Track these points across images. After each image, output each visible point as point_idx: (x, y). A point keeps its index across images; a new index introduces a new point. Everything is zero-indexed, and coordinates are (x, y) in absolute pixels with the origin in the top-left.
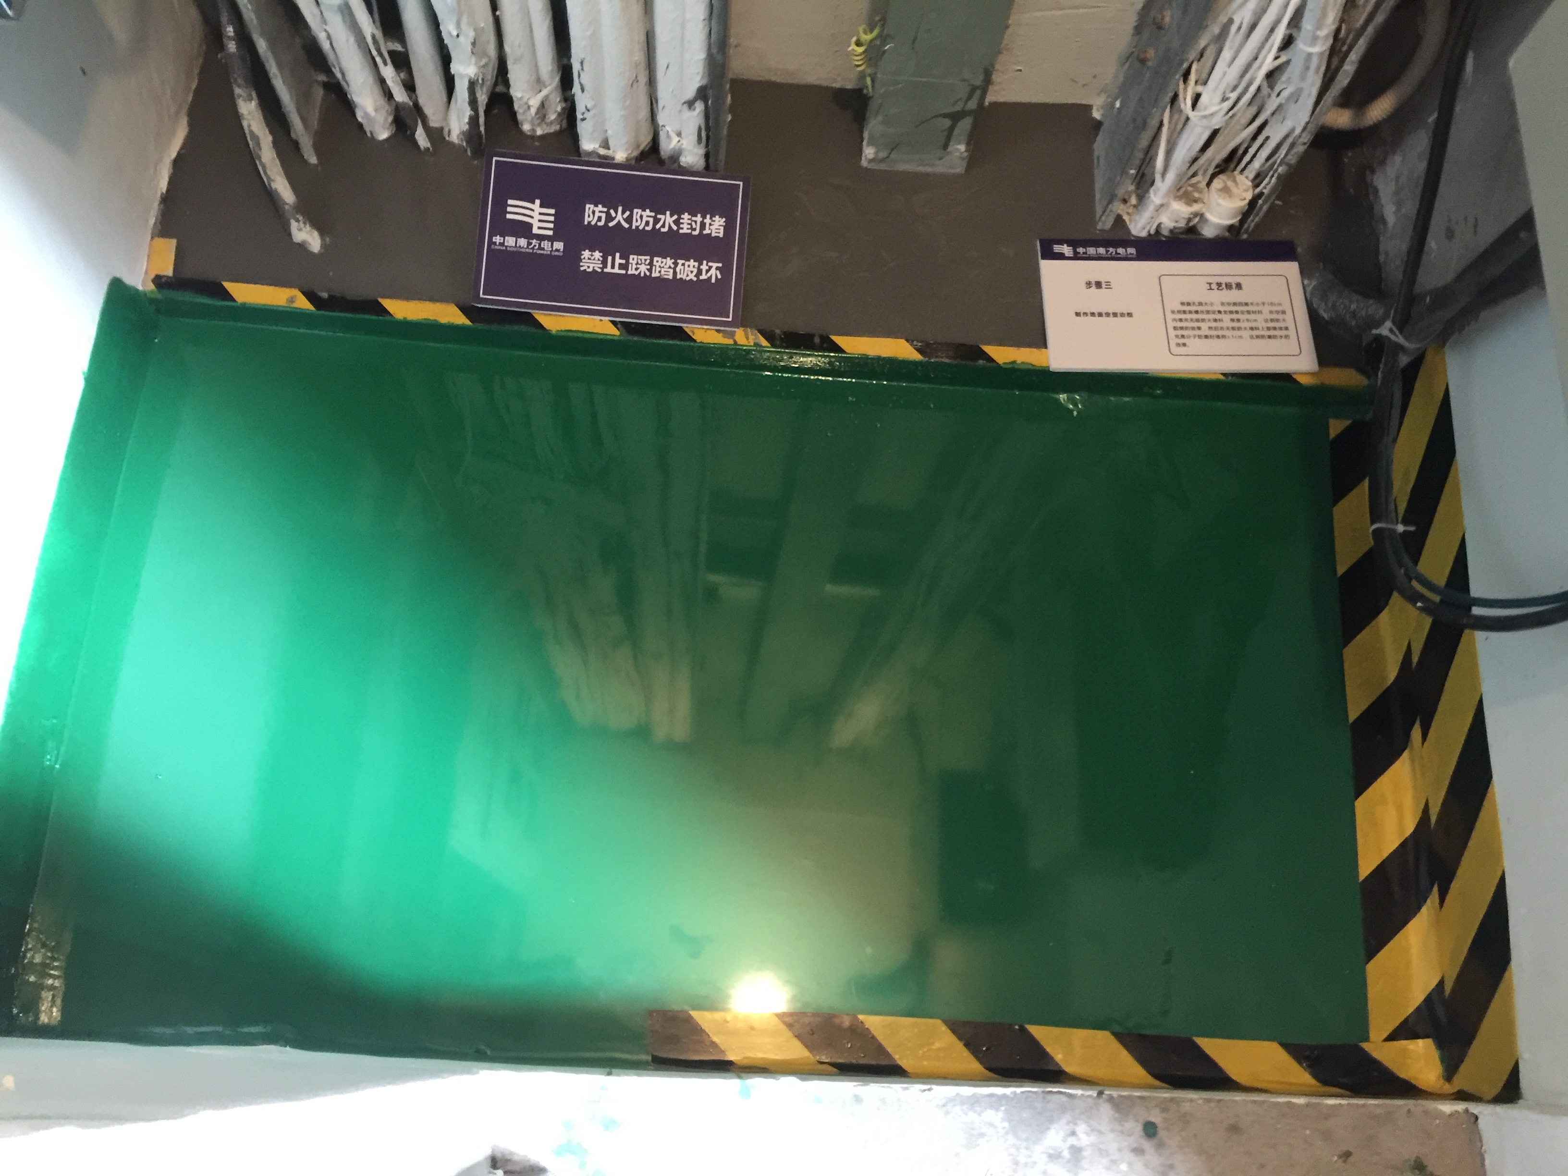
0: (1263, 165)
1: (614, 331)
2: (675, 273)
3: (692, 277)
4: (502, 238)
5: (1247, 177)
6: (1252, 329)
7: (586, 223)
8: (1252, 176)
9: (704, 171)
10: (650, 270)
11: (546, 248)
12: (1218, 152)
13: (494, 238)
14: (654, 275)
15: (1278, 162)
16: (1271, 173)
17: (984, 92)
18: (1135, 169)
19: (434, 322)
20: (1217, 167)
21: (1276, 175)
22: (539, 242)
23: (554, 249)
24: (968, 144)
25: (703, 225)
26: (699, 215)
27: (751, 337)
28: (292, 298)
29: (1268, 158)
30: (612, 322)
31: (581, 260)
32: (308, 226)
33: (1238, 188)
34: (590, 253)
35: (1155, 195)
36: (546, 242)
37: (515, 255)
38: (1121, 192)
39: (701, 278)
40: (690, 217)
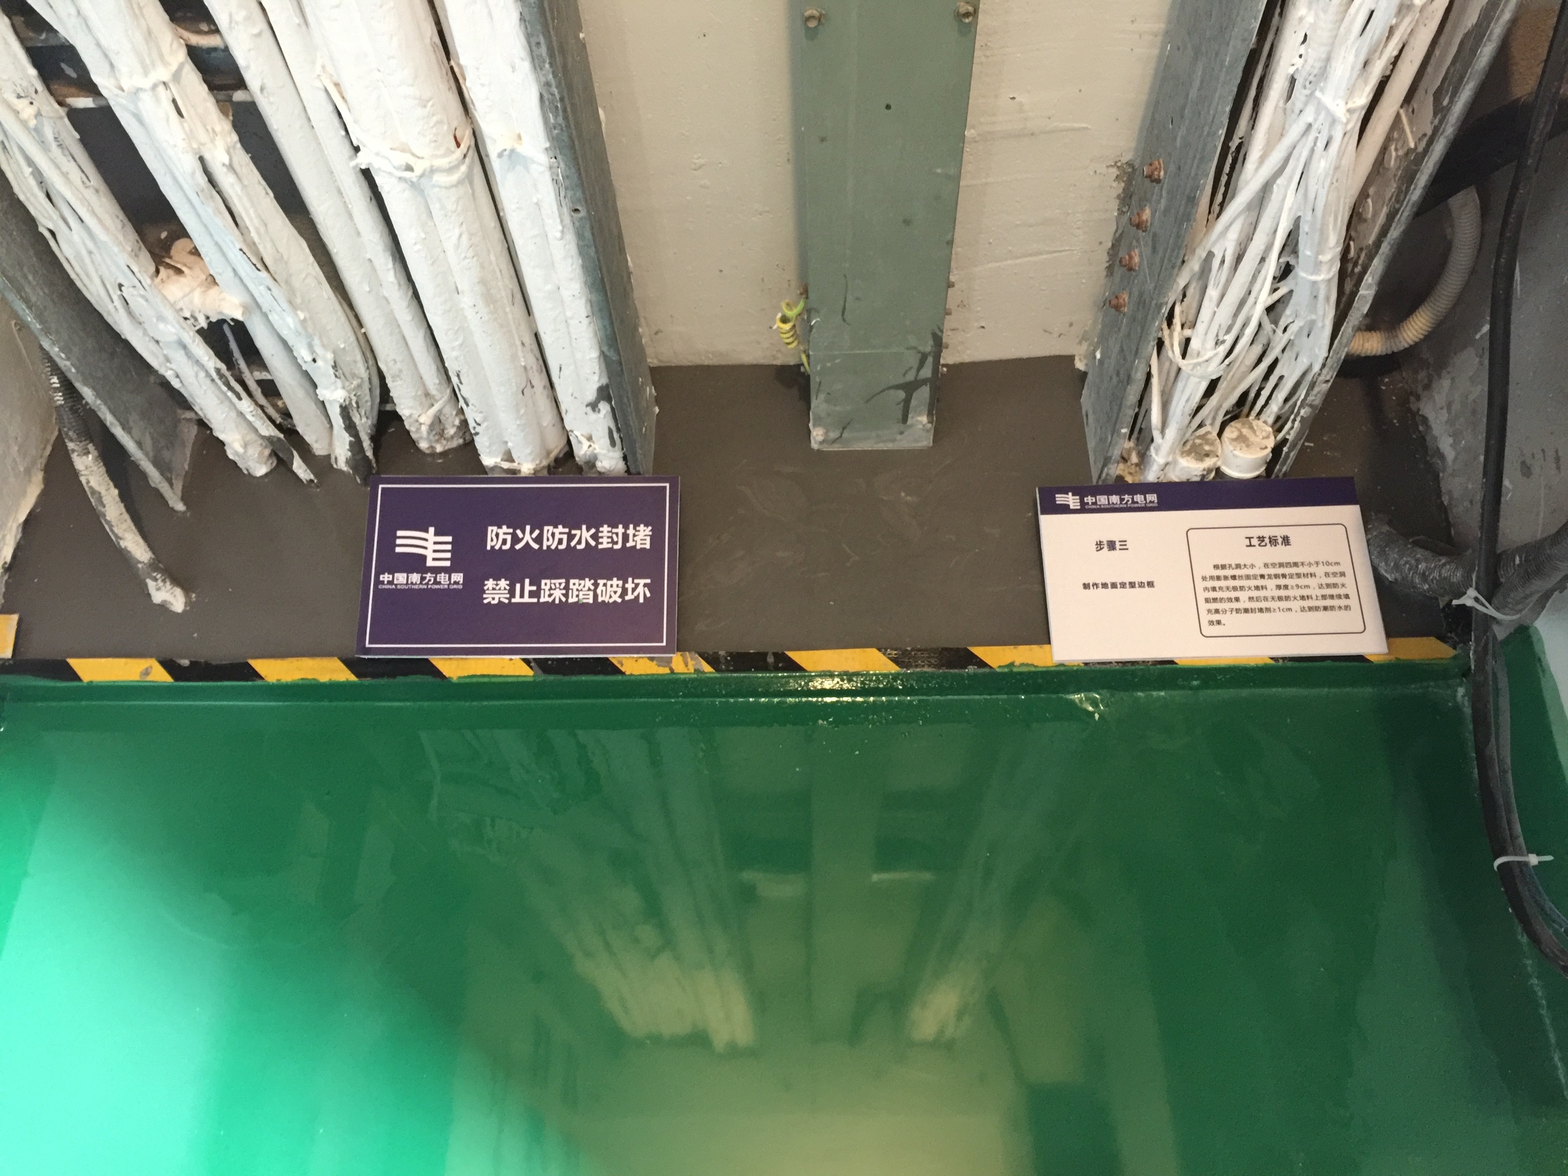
0: (1281, 408)
1: (526, 671)
2: (595, 596)
3: (616, 598)
4: (391, 576)
5: (1265, 422)
6: (1303, 598)
7: (489, 548)
8: (1271, 420)
9: (626, 475)
10: (566, 595)
11: (442, 583)
12: (1225, 399)
13: (381, 576)
14: (571, 600)
15: (1299, 403)
16: (1292, 417)
17: (937, 356)
18: (1126, 427)
19: (313, 682)
20: (1227, 413)
21: (1298, 419)
22: (434, 575)
23: (452, 582)
24: (930, 414)
25: (626, 538)
26: (621, 526)
27: (691, 663)
28: (147, 669)
29: (1286, 400)
30: (525, 660)
31: (484, 592)
32: (168, 583)
33: (1256, 435)
34: (495, 582)
35: (1157, 454)
36: (443, 574)
37: (408, 593)
38: (1116, 453)
39: (627, 598)
40: (610, 529)
